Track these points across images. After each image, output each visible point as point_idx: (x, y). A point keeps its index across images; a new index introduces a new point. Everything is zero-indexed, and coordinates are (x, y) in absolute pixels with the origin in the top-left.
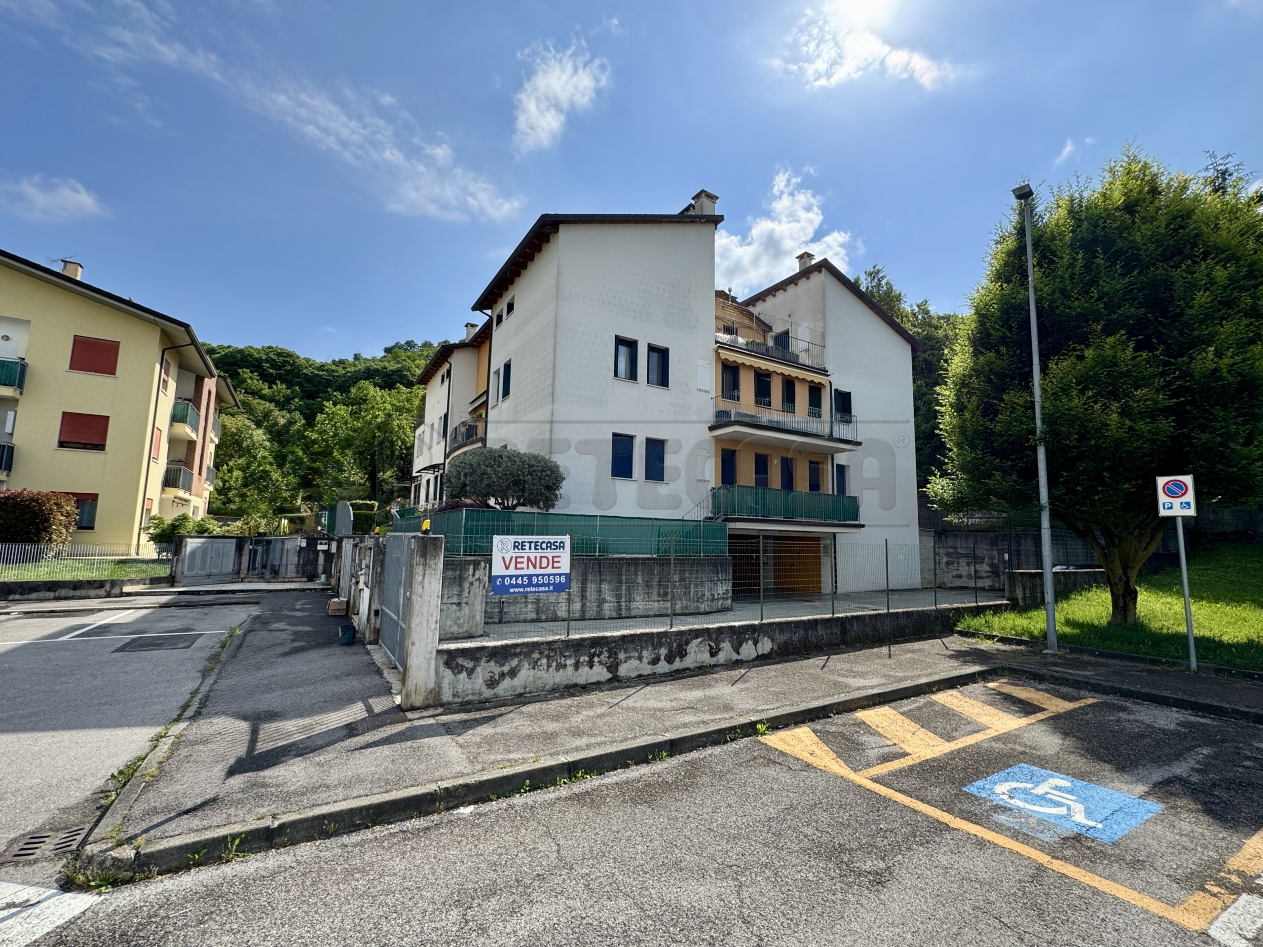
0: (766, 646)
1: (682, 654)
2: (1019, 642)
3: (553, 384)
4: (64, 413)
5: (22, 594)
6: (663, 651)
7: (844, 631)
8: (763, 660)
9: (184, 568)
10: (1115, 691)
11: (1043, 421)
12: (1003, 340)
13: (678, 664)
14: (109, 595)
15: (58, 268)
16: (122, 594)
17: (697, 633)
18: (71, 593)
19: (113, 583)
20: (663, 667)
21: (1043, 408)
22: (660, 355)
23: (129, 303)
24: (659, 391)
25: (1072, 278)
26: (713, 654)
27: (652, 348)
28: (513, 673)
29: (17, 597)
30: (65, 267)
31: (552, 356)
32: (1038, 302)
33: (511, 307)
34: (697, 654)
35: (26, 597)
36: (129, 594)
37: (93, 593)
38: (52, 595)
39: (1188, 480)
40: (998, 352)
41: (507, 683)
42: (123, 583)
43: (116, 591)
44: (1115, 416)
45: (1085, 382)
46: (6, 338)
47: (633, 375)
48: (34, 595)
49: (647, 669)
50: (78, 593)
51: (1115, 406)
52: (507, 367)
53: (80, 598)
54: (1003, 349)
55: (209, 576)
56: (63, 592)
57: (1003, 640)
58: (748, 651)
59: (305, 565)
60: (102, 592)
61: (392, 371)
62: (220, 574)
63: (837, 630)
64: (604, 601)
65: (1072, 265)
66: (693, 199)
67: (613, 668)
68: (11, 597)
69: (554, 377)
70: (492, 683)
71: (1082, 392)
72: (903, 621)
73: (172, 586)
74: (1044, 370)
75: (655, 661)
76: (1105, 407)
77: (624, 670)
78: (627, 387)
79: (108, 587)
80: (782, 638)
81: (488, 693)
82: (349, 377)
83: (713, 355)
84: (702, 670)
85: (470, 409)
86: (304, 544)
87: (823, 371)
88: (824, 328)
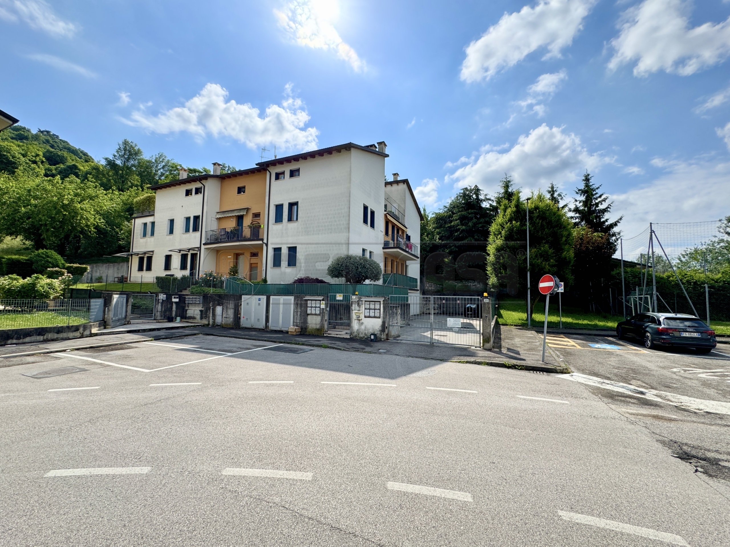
3: (349, 224)
14: (82, 337)
16: (92, 335)
18: (56, 336)
22: (373, 214)
24: (372, 230)
27: (371, 211)
29: (15, 341)
32: (530, 231)
33: (293, 173)
35: (21, 341)
36: (96, 335)
37: (71, 335)
38: (41, 338)
39: (563, 283)
43: (87, 333)
47: (367, 222)
48: (28, 339)
50: (61, 335)
51: (547, 263)
52: (293, 205)
55: (119, 320)
56: (50, 336)
59: (165, 311)
60: (77, 334)
62: (122, 319)
68: (9, 342)
69: (349, 220)
73: (105, 328)
79: (81, 330)
83: (383, 216)
85: (218, 217)
86: (165, 299)
87: (405, 226)
88: (405, 208)
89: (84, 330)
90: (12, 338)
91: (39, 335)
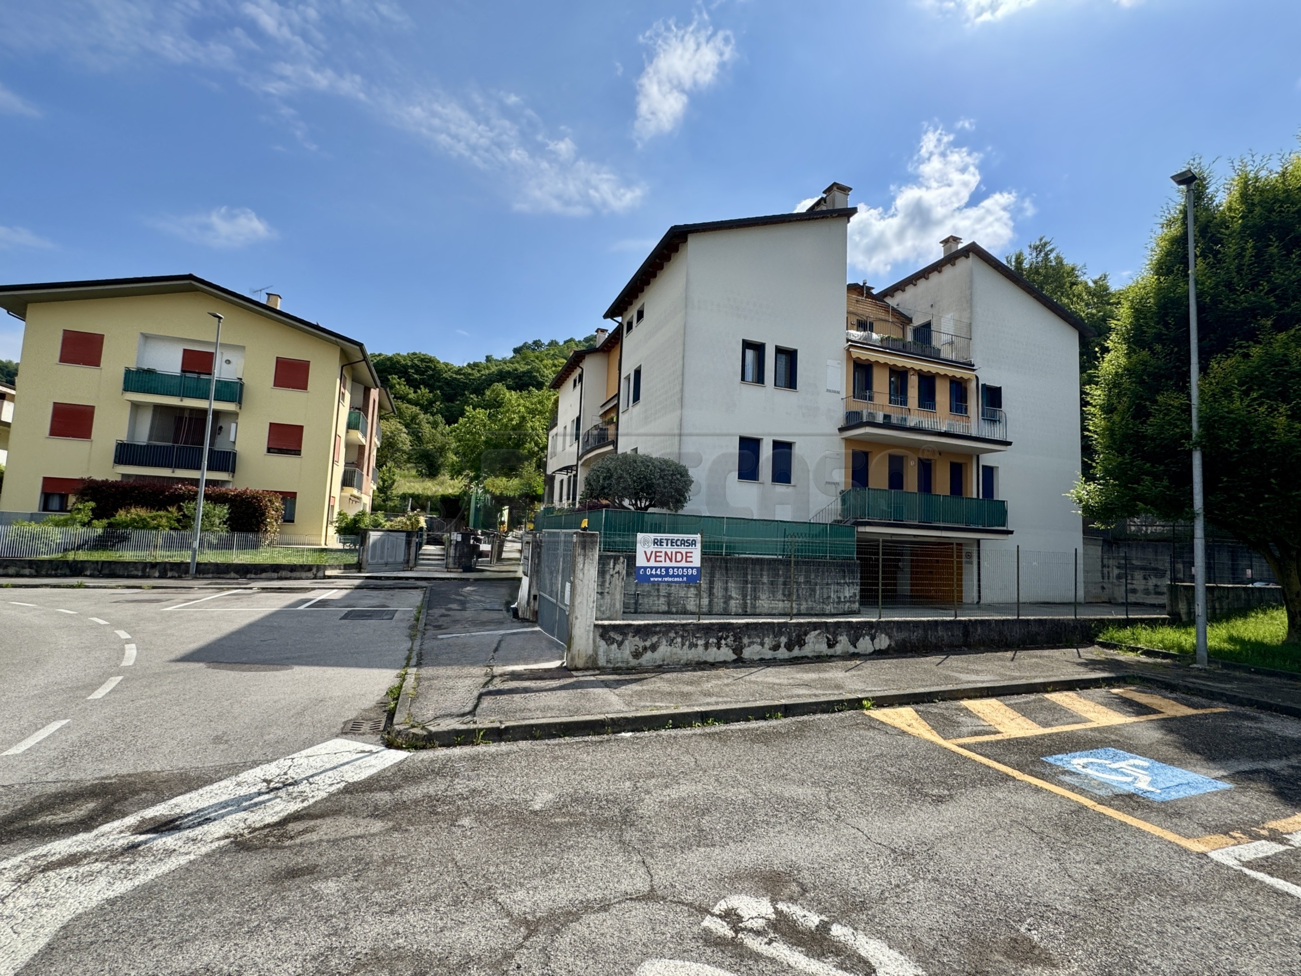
0: (883, 642)
1: (801, 644)
2: (1166, 656)
3: (682, 390)
4: (271, 424)
5: (256, 574)
6: (783, 640)
7: (966, 634)
8: (879, 654)
9: (368, 557)
10: (1251, 703)
11: (1201, 424)
12: (1159, 338)
13: (796, 652)
14: (315, 578)
15: (263, 300)
16: (325, 577)
17: (815, 626)
18: (289, 574)
19: (319, 568)
20: (783, 654)
21: (1200, 411)
22: (788, 357)
23: (317, 327)
24: (784, 393)
25: (1239, 269)
26: (830, 646)
27: (779, 350)
28: (653, 648)
29: (253, 576)
30: (268, 299)
31: (681, 363)
32: (1199, 296)
33: (640, 315)
34: (815, 644)
35: (258, 576)
36: (330, 577)
37: (304, 575)
38: (275, 575)
40: (1151, 349)
41: (649, 656)
42: (325, 568)
43: (320, 574)
44: (1282, 419)
45: (1249, 383)
46: (228, 362)
47: (760, 379)
48: (264, 575)
49: (769, 654)
50: (294, 574)
51: (1283, 408)
52: (638, 373)
53: (295, 579)
54: (1158, 347)
55: (386, 564)
56: (284, 574)
57: (1148, 653)
58: (865, 645)
60: (310, 574)
61: (523, 372)
62: (395, 563)
63: (958, 633)
64: (731, 597)
65: (1240, 255)
66: (824, 192)
67: (738, 650)
68: (248, 576)
69: (683, 384)
70: (638, 655)
71: (1246, 393)
72: (1034, 629)
73: (360, 572)
74: (1204, 369)
75: (776, 648)
76: (1272, 410)
77: (746, 655)
78: (751, 389)
79: (314, 570)
80: (900, 636)
81: (633, 662)
82: (485, 380)
83: (844, 354)
84: (819, 659)
85: (601, 412)
86: (459, 539)
87: (969, 366)
88: (971, 318)
89: (318, 571)
90: (251, 573)
91: (274, 571)
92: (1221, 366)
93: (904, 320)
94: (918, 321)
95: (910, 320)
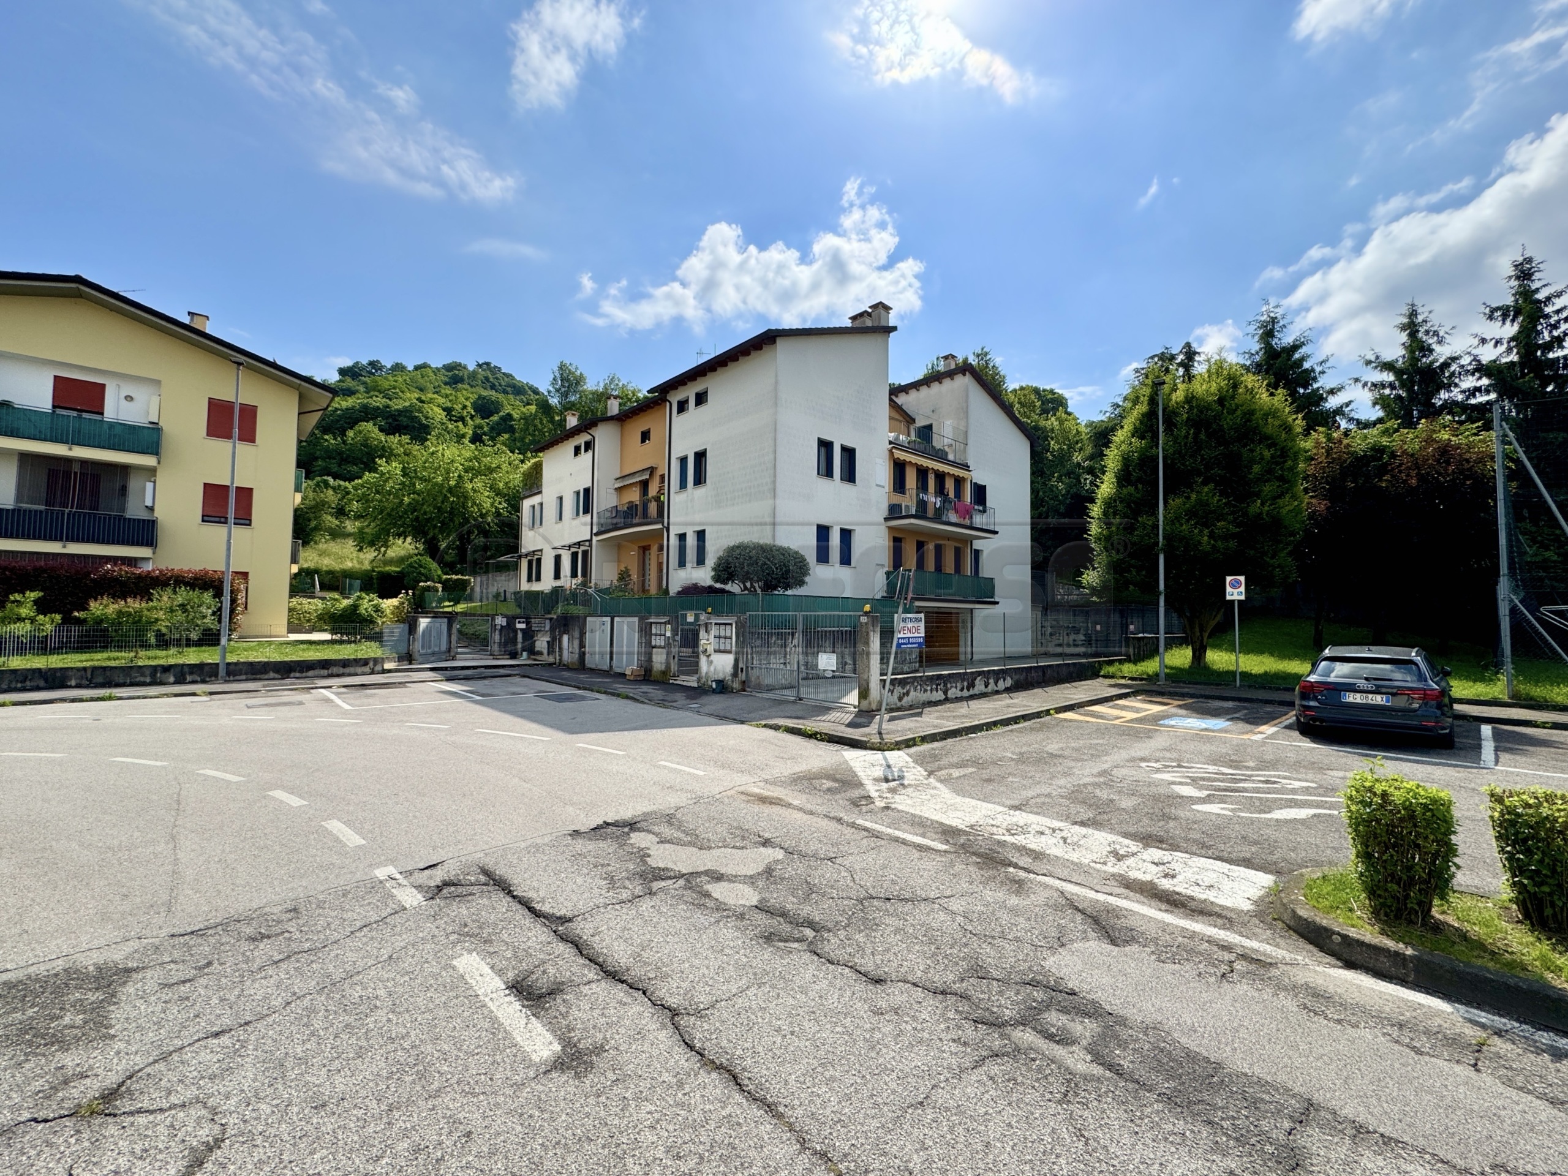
0: (1009, 682)
1: (973, 686)
2: (1142, 678)
4: (205, 484)
5: (301, 671)
6: (966, 684)
7: (1044, 674)
8: (1008, 690)
9: (417, 647)
11: (1164, 538)
12: (1139, 480)
13: (972, 692)
14: (372, 673)
16: (384, 671)
17: (980, 673)
18: (341, 670)
19: (376, 661)
20: (966, 693)
21: (1164, 529)
22: (849, 454)
23: (273, 365)
24: (847, 487)
25: (1186, 444)
26: (986, 686)
27: (844, 449)
28: (908, 693)
29: (298, 675)
30: (192, 320)
32: (1164, 458)
33: (701, 399)
34: (979, 687)
35: (304, 675)
36: (389, 671)
37: (359, 670)
38: (325, 672)
39: (1242, 578)
40: (1136, 488)
41: (906, 699)
42: (383, 660)
43: (378, 668)
44: (1206, 538)
45: (1191, 514)
46: (129, 398)
47: (829, 473)
48: (311, 673)
49: (959, 694)
50: (347, 670)
51: (1206, 531)
52: (700, 456)
53: (350, 675)
54: (1140, 486)
55: (433, 654)
56: (335, 670)
58: (1001, 685)
59: (506, 644)
60: (367, 669)
62: (440, 653)
63: (1040, 674)
65: (1186, 437)
67: (945, 692)
68: (292, 675)
70: (900, 699)
71: (1188, 521)
73: (410, 664)
74: (1166, 502)
75: (962, 690)
76: (1201, 531)
77: (949, 695)
78: (824, 482)
79: (371, 664)
80: (1016, 677)
81: (899, 704)
83: (887, 453)
84: (983, 695)
85: (617, 485)
86: (504, 624)
87: (966, 467)
88: (967, 427)
89: (375, 665)
90: (295, 671)
91: (323, 668)
92: (1176, 502)
93: (910, 420)
94: (921, 422)
95: (913, 421)
